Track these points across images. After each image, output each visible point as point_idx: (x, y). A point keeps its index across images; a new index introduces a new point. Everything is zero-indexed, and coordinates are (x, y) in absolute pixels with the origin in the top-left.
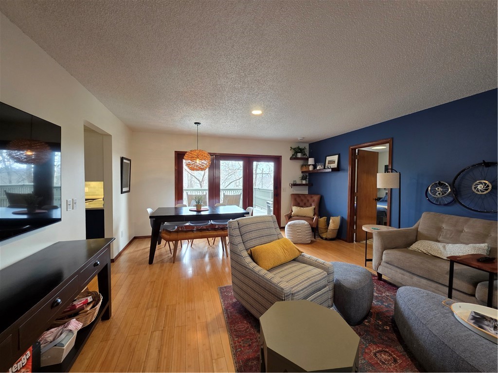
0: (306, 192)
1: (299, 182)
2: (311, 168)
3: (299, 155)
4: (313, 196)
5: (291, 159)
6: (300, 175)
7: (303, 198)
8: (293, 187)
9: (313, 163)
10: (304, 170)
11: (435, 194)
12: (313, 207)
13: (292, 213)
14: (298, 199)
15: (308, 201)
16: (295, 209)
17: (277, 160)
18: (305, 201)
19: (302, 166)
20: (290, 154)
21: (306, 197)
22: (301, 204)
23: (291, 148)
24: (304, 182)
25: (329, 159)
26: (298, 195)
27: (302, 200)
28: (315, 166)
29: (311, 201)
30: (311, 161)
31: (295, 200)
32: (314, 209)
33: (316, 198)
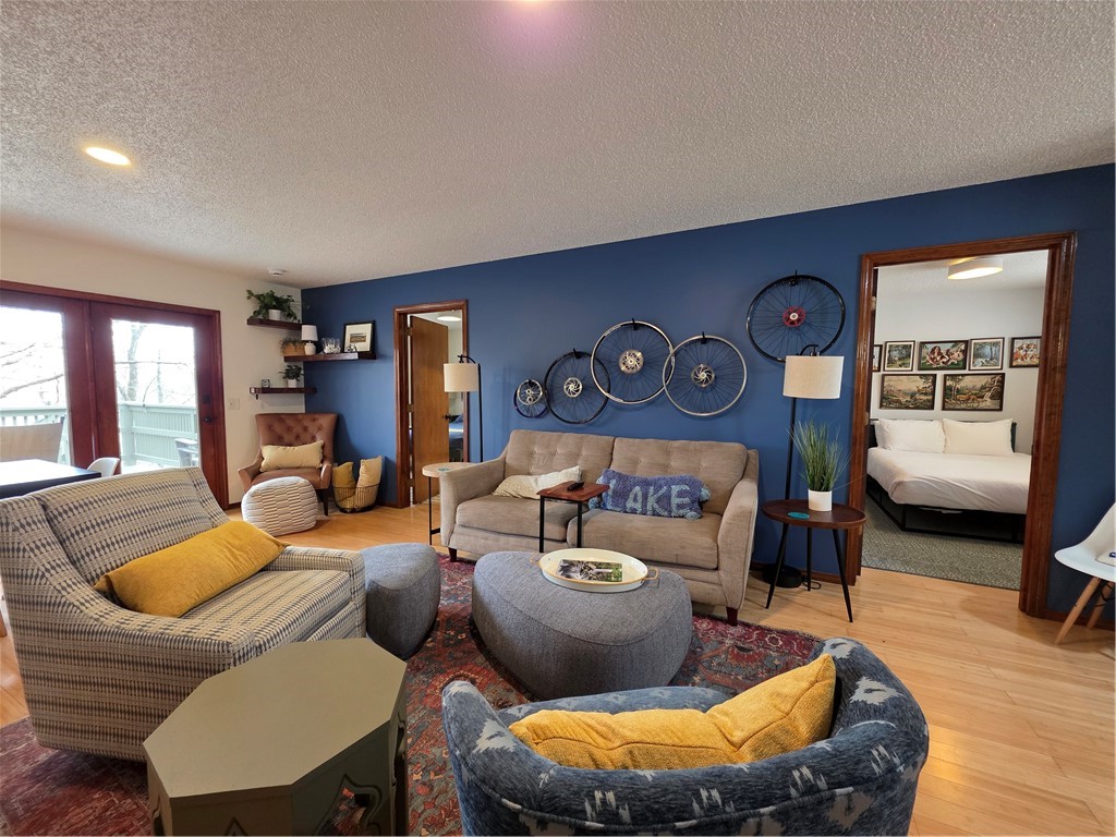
0: (301, 409)
1: (278, 383)
2: (309, 350)
3: (275, 315)
4: (316, 416)
5: (251, 322)
6: (283, 366)
7: (290, 422)
8: (259, 395)
9: (316, 339)
10: (292, 352)
11: (525, 401)
12: (319, 442)
13: (263, 464)
14: (278, 428)
15: (306, 429)
16: (270, 453)
17: (206, 322)
18: (297, 429)
19: (285, 343)
20: (249, 308)
21: (299, 421)
22: (287, 438)
23: (249, 292)
24: (292, 384)
25: (351, 330)
26: (278, 417)
27: (289, 429)
28: (319, 346)
29: (312, 428)
30: (309, 332)
31: (270, 428)
32: (323, 447)
33: (326, 421)
